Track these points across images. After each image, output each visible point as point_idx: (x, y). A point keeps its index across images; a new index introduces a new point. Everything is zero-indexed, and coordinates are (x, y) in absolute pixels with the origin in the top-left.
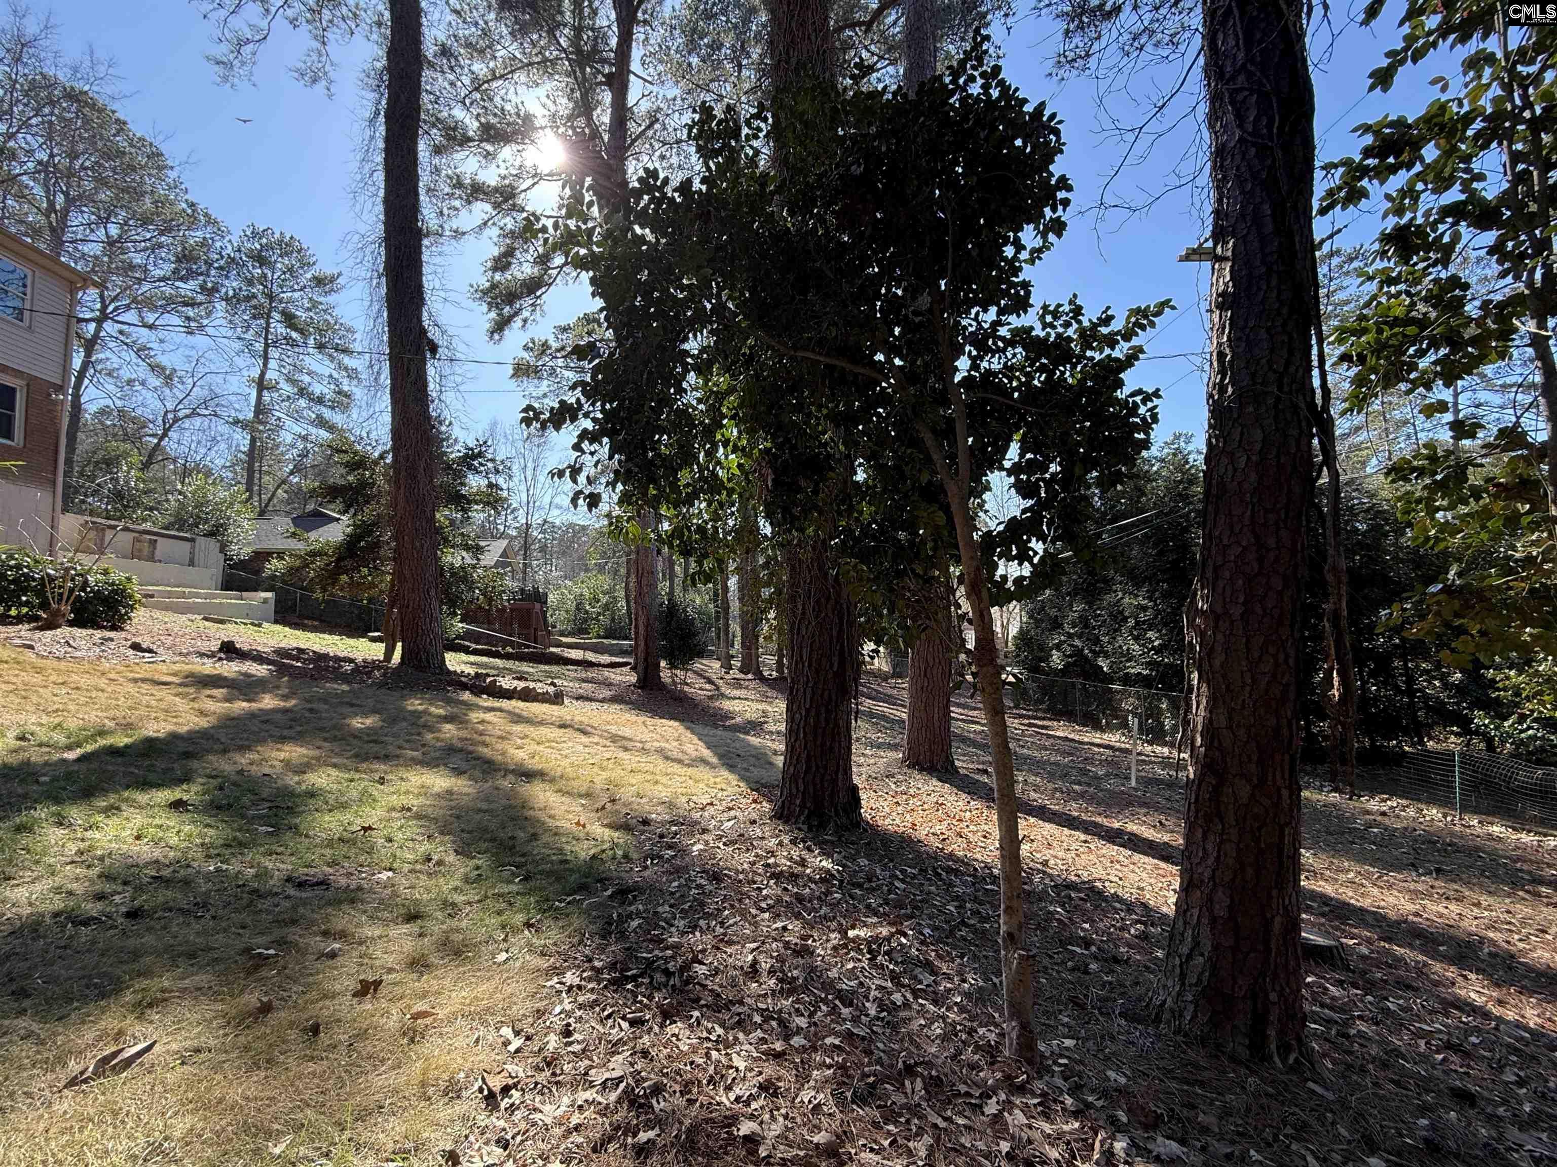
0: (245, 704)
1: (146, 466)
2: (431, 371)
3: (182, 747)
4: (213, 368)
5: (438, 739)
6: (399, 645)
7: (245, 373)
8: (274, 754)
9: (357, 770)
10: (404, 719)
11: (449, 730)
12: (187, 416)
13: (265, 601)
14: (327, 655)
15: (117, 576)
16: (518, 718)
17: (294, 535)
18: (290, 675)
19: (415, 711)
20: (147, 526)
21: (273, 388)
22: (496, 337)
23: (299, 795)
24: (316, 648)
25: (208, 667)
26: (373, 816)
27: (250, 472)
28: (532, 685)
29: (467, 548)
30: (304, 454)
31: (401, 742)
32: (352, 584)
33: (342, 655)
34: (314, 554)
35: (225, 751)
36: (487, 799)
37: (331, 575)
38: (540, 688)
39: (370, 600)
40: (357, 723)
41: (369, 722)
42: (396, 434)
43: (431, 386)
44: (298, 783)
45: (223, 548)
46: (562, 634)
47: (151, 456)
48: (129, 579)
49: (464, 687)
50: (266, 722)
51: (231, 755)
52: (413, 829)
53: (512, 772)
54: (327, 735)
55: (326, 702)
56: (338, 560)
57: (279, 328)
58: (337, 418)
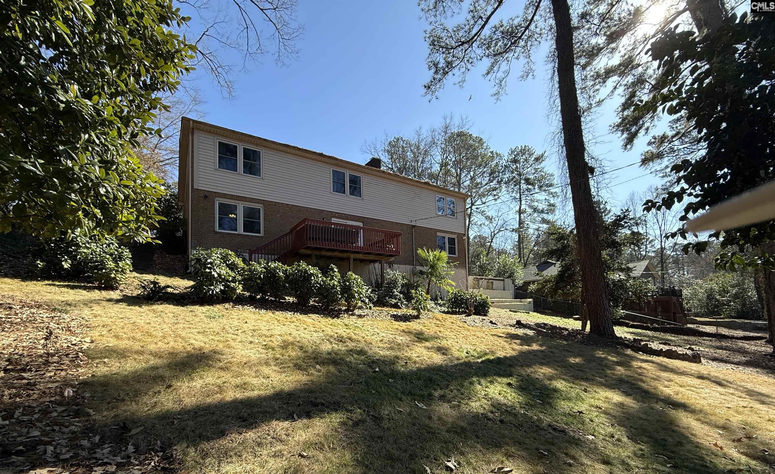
0: (527, 347)
1: (488, 254)
2: (592, 182)
3: (508, 362)
4: (504, 212)
5: (613, 374)
6: (589, 322)
7: (514, 209)
8: (539, 370)
9: (573, 383)
10: (594, 361)
11: (620, 370)
12: (498, 233)
13: (530, 302)
14: (556, 327)
15: (484, 297)
16: (665, 368)
17: (538, 274)
18: (542, 336)
19: (600, 357)
20: (490, 277)
21: (525, 212)
22: (629, 147)
23: (550, 390)
24: (551, 323)
25: (513, 331)
26: (583, 407)
27: (519, 249)
28: (674, 349)
29: (622, 270)
30: (538, 236)
31: (593, 372)
32: (564, 294)
33: (562, 326)
34: (547, 281)
35: (522, 366)
36: (645, 413)
37: (554, 290)
38: (680, 350)
39: (572, 300)
40: (572, 360)
41: (577, 360)
42: (577, 219)
43: (593, 190)
44: (549, 384)
45: (513, 282)
46: (697, 315)
47: (489, 250)
48: (487, 297)
49: (627, 346)
50: (534, 355)
51: (524, 368)
52: (603, 419)
53: (662, 400)
54: (558, 364)
55: (557, 349)
56: (557, 283)
57: (524, 186)
58: (550, 217)
